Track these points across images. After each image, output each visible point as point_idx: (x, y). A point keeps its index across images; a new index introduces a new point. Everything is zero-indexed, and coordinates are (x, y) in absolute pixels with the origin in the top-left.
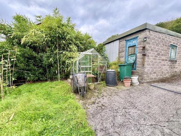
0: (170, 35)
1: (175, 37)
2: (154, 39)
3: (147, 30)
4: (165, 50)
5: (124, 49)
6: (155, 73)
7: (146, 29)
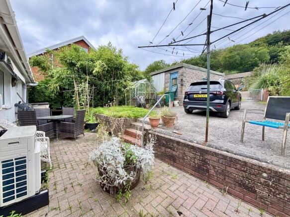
0: (202, 71)
3: (183, 68)
5: (169, 80)
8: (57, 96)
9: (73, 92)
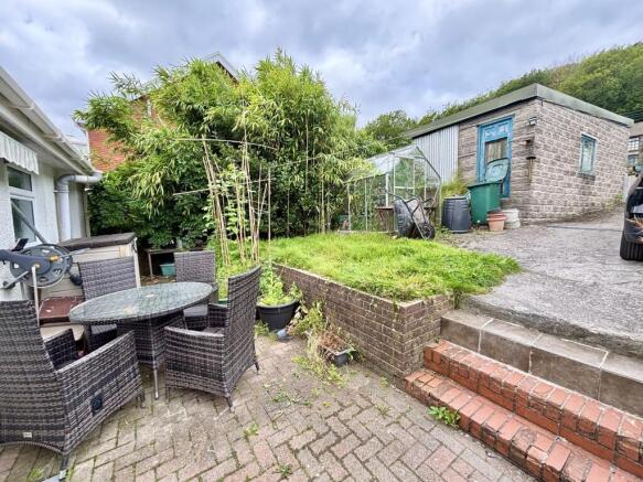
0: (581, 112)
1: (591, 118)
2: (549, 121)
3: (536, 101)
4: (572, 150)
5: (475, 148)
6: (550, 202)
7: (535, 98)
8: (160, 208)
9: (205, 196)
